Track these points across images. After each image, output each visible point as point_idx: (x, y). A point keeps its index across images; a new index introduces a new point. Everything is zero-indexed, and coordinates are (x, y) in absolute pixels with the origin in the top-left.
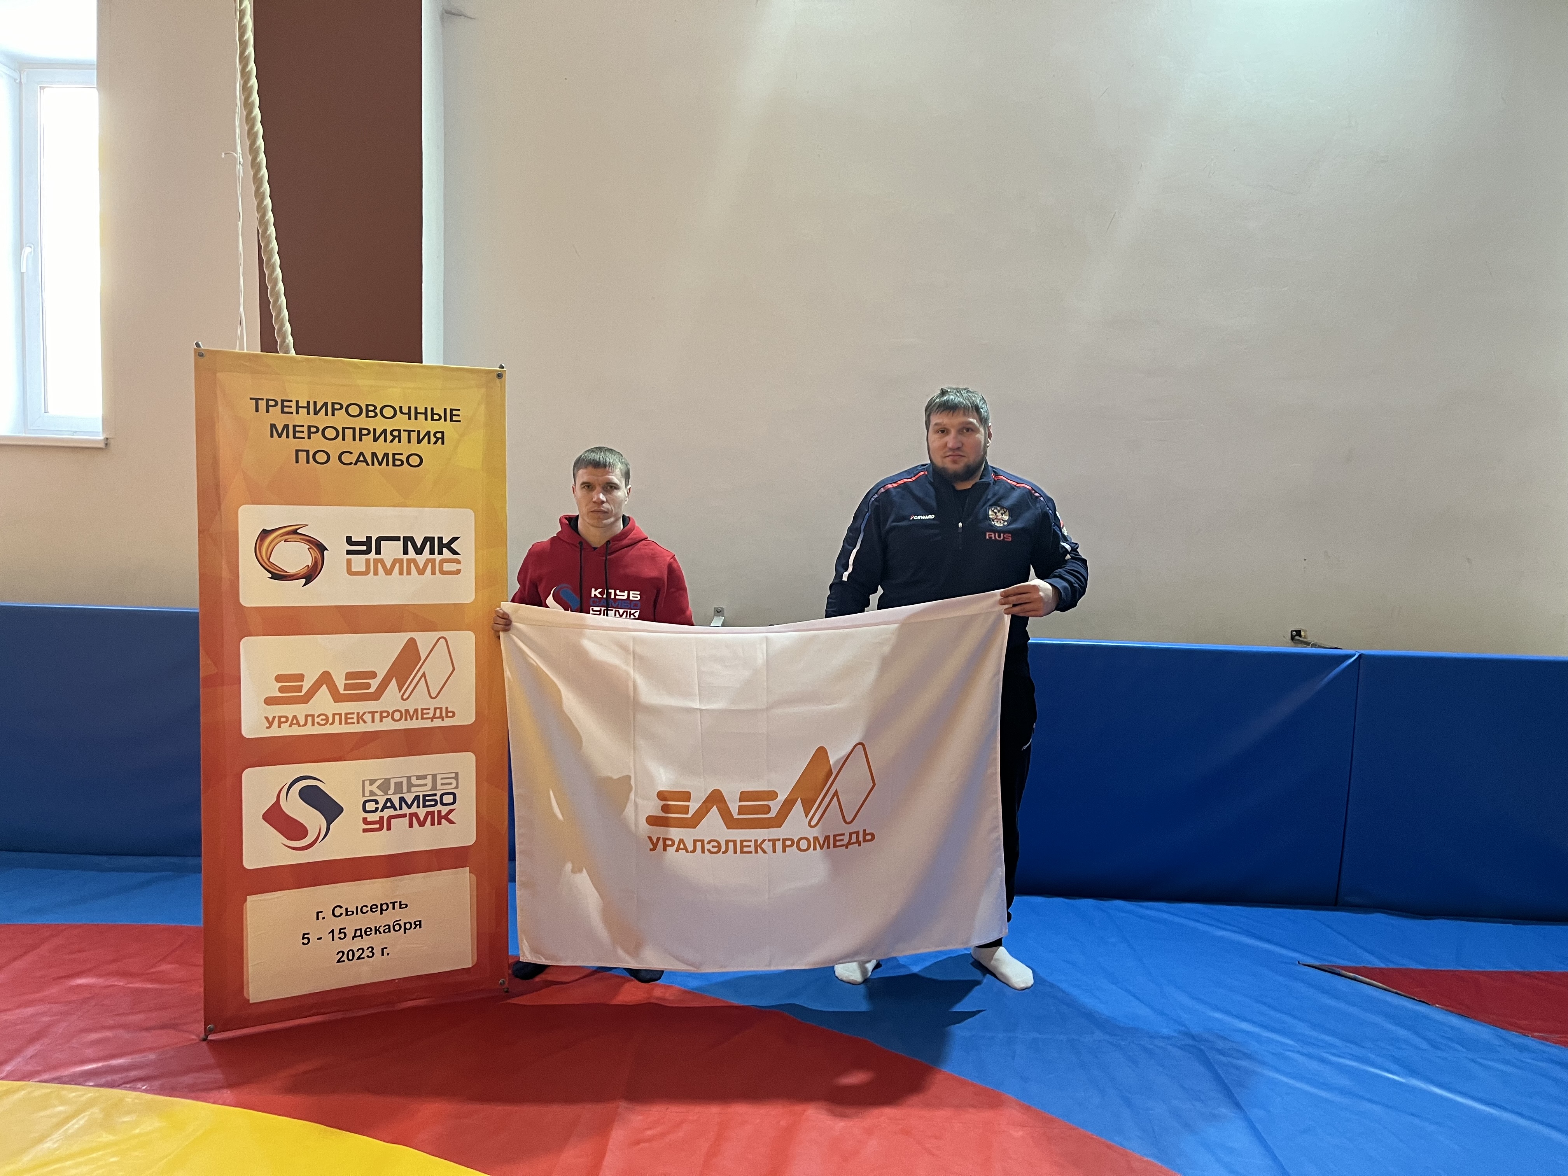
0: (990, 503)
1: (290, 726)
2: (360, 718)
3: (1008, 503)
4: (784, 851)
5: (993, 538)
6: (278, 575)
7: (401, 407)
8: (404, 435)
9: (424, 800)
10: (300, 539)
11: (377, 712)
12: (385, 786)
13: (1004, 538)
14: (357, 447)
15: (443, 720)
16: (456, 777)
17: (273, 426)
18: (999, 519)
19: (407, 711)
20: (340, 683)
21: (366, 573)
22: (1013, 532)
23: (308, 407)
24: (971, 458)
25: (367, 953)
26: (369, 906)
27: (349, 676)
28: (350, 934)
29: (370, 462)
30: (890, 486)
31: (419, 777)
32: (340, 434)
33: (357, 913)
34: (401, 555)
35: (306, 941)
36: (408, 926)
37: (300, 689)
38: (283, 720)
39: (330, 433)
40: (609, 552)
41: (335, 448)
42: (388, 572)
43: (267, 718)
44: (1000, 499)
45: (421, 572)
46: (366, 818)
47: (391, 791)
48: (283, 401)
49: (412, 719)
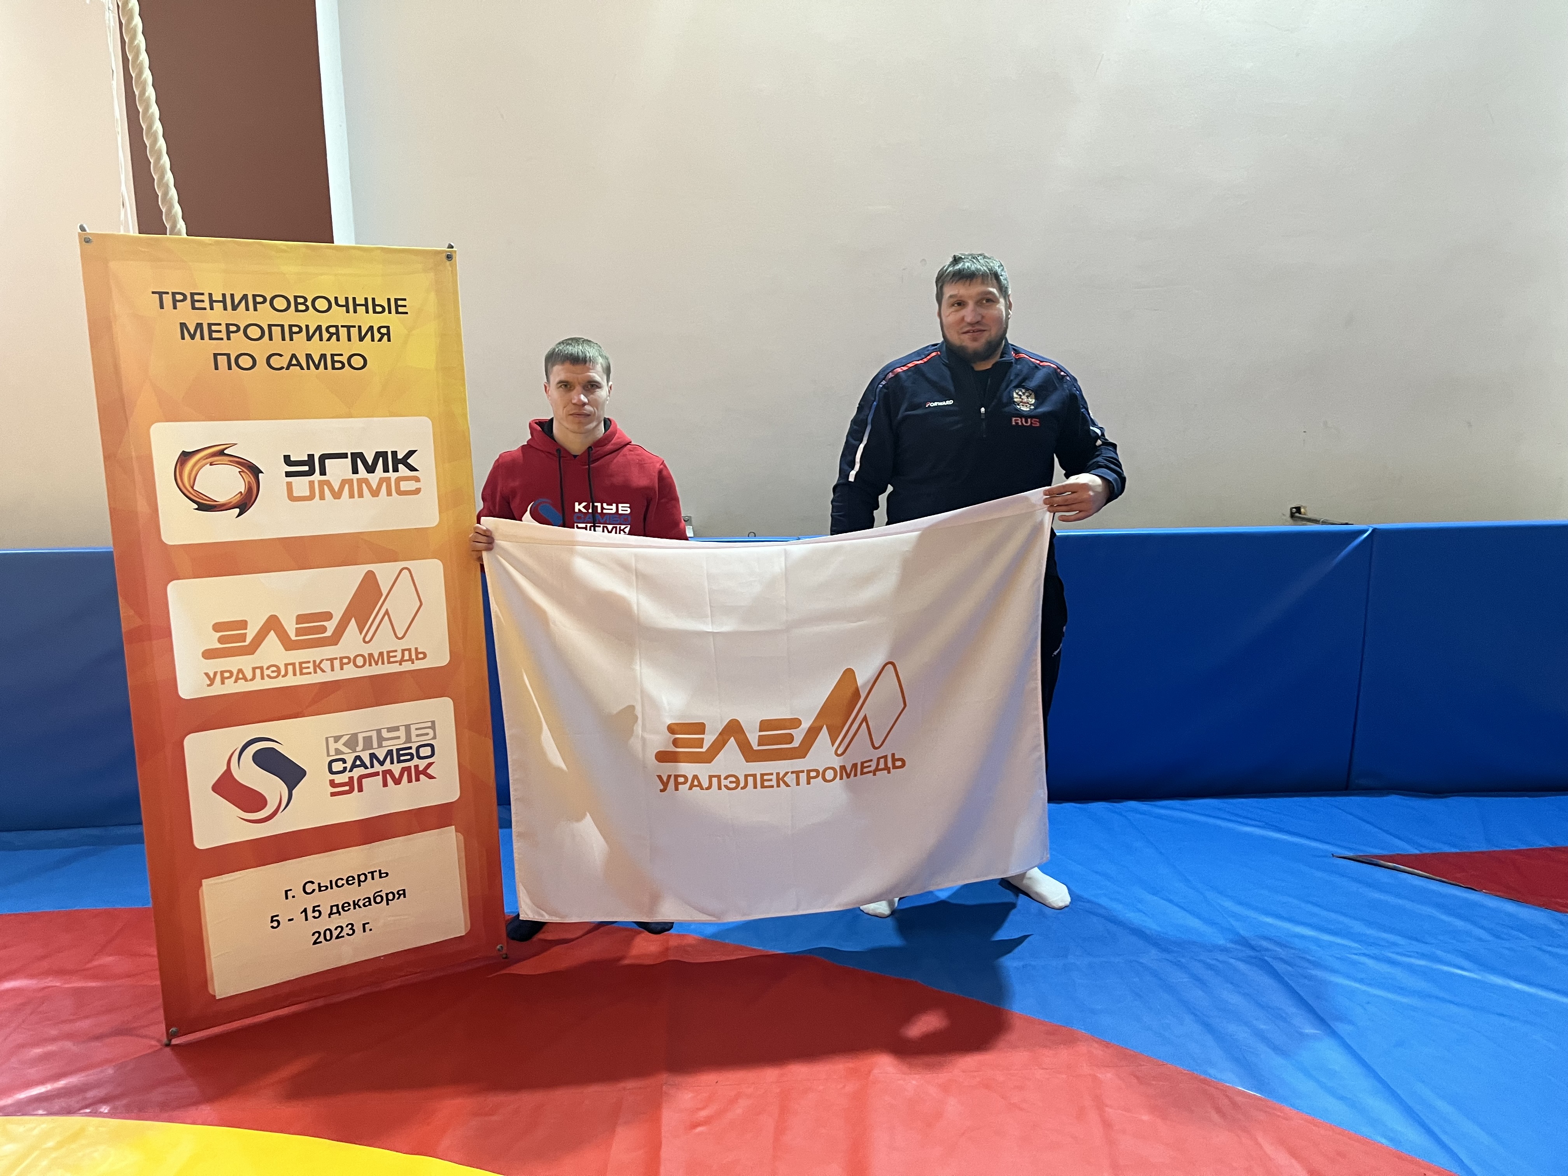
0: (1014, 384)
1: (236, 682)
2: (317, 666)
3: (1033, 383)
4: (809, 783)
5: (1020, 424)
6: (205, 506)
7: (336, 298)
8: (343, 332)
9: (399, 755)
10: (231, 461)
11: (336, 659)
12: (352, 743)
13: (1031, 423)
14: (287, 348)
15: (413, 663)
16: (433, 727)
17: (183, 326)
18: (1025, 403)
19: (371, 655)
20: (291, 628)
21: (311, 497)
22: (1041, 417)
23: (224, 301)
24: (992, 333)
25: (347, 930)
26: (345, 878)
27: (300, 619)
28: (326, 911)
29: (305, 366)
30: (899, 370)
31: (390, 730)
32: (266, 332)
33: (332, 888)
34: (349, 475)
35: (275, 924)
36: (391, 897)
37: (243, 637)
38: (227, 675)
39: (254, 332)
40: (591, 460)
41: (260, 350)
42: (337, 495)
43: (207, 674)
44: (1024, 379)
45: (375, 493)
46: (334, 780)
47: (360, 748)
48: (192, 294)
49: (377, 664)
